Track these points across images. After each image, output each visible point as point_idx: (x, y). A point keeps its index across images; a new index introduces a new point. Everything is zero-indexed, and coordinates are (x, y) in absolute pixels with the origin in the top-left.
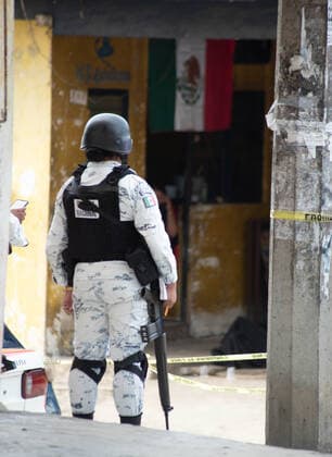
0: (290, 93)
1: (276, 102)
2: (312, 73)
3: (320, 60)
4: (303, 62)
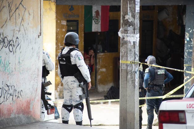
0: (125, 26)
1: (121, 28)
2: (131, 20)
3: (134, 16)
4: (129, 17)
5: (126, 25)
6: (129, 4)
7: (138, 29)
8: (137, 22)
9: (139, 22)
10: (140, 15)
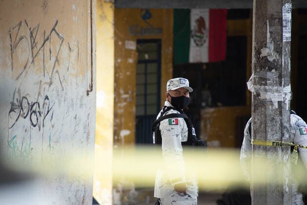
0: (261, 70)
1: (253, 75)
2: (274, 58)
3: (279, 50)
4: (269, 51)
5: (262, 67)
6: (270, 26)
7: (289, 75)
8: (286, 61)
9: (290, 61)
10: (291, 47)
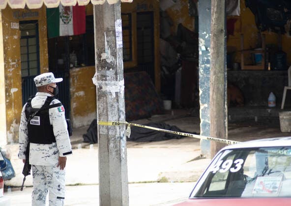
0: (102, 69)
1: (96, 73)
2: (111, 60)
3: (114, 54)
4: (107, 56)
5: (103, 67)
6: (107, 36)
7: (122, 72)
8: (120, 62)
9: (122, 62)
10: (123, 51)
